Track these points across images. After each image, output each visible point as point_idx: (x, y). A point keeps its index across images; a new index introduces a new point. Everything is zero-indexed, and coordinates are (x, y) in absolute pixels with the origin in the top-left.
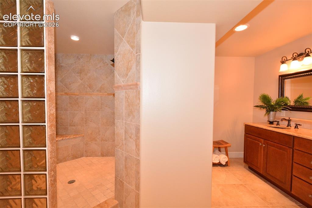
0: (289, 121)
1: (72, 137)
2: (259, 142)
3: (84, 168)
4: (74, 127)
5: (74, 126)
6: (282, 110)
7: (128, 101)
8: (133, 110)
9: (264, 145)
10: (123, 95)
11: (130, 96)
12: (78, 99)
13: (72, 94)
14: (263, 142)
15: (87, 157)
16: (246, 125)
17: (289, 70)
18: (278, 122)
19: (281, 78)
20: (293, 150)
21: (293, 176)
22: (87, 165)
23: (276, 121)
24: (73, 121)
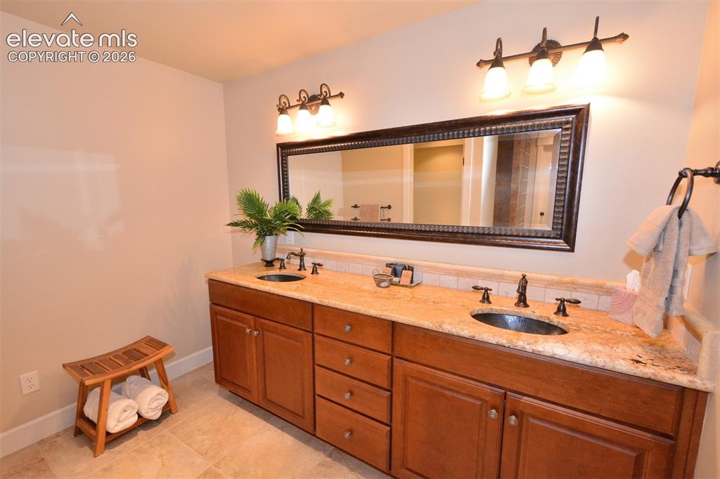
0: (301, 256)
2: (245, 326)
6: (288, 229)
9: (255, 333)
14: (252, 323)
16: (210, 279)
17: (294, 133)
18: (283, 260)
19: (282, 150)
20: (313, 336)
21: (316, 396)
23: (278, 259)
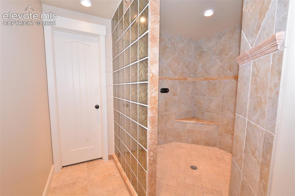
1: (206, 123)
3: (211, 159)
4: (209, 114)
5: (210, 112)
7: (256, 80)
8: (263, 100)
10: (250, 71)
11: (261, 70)
12: (215, 84)
13: (210, 79)
15: (220, 150)
22: (216, 158)
24: (209, 107)
